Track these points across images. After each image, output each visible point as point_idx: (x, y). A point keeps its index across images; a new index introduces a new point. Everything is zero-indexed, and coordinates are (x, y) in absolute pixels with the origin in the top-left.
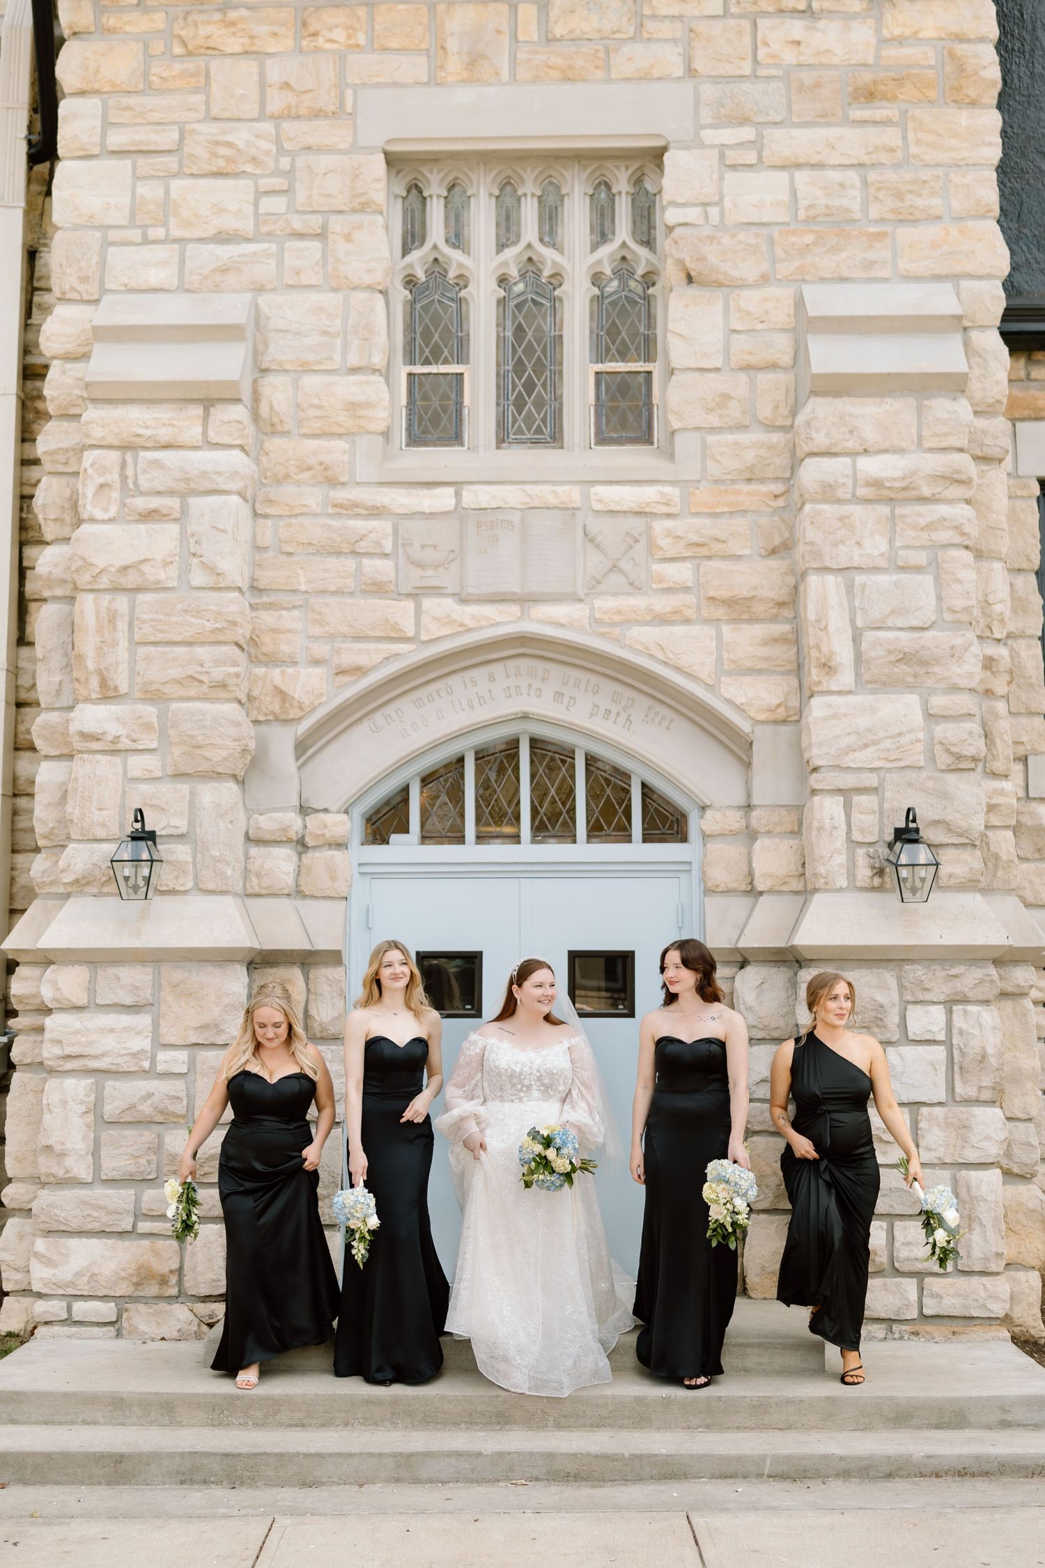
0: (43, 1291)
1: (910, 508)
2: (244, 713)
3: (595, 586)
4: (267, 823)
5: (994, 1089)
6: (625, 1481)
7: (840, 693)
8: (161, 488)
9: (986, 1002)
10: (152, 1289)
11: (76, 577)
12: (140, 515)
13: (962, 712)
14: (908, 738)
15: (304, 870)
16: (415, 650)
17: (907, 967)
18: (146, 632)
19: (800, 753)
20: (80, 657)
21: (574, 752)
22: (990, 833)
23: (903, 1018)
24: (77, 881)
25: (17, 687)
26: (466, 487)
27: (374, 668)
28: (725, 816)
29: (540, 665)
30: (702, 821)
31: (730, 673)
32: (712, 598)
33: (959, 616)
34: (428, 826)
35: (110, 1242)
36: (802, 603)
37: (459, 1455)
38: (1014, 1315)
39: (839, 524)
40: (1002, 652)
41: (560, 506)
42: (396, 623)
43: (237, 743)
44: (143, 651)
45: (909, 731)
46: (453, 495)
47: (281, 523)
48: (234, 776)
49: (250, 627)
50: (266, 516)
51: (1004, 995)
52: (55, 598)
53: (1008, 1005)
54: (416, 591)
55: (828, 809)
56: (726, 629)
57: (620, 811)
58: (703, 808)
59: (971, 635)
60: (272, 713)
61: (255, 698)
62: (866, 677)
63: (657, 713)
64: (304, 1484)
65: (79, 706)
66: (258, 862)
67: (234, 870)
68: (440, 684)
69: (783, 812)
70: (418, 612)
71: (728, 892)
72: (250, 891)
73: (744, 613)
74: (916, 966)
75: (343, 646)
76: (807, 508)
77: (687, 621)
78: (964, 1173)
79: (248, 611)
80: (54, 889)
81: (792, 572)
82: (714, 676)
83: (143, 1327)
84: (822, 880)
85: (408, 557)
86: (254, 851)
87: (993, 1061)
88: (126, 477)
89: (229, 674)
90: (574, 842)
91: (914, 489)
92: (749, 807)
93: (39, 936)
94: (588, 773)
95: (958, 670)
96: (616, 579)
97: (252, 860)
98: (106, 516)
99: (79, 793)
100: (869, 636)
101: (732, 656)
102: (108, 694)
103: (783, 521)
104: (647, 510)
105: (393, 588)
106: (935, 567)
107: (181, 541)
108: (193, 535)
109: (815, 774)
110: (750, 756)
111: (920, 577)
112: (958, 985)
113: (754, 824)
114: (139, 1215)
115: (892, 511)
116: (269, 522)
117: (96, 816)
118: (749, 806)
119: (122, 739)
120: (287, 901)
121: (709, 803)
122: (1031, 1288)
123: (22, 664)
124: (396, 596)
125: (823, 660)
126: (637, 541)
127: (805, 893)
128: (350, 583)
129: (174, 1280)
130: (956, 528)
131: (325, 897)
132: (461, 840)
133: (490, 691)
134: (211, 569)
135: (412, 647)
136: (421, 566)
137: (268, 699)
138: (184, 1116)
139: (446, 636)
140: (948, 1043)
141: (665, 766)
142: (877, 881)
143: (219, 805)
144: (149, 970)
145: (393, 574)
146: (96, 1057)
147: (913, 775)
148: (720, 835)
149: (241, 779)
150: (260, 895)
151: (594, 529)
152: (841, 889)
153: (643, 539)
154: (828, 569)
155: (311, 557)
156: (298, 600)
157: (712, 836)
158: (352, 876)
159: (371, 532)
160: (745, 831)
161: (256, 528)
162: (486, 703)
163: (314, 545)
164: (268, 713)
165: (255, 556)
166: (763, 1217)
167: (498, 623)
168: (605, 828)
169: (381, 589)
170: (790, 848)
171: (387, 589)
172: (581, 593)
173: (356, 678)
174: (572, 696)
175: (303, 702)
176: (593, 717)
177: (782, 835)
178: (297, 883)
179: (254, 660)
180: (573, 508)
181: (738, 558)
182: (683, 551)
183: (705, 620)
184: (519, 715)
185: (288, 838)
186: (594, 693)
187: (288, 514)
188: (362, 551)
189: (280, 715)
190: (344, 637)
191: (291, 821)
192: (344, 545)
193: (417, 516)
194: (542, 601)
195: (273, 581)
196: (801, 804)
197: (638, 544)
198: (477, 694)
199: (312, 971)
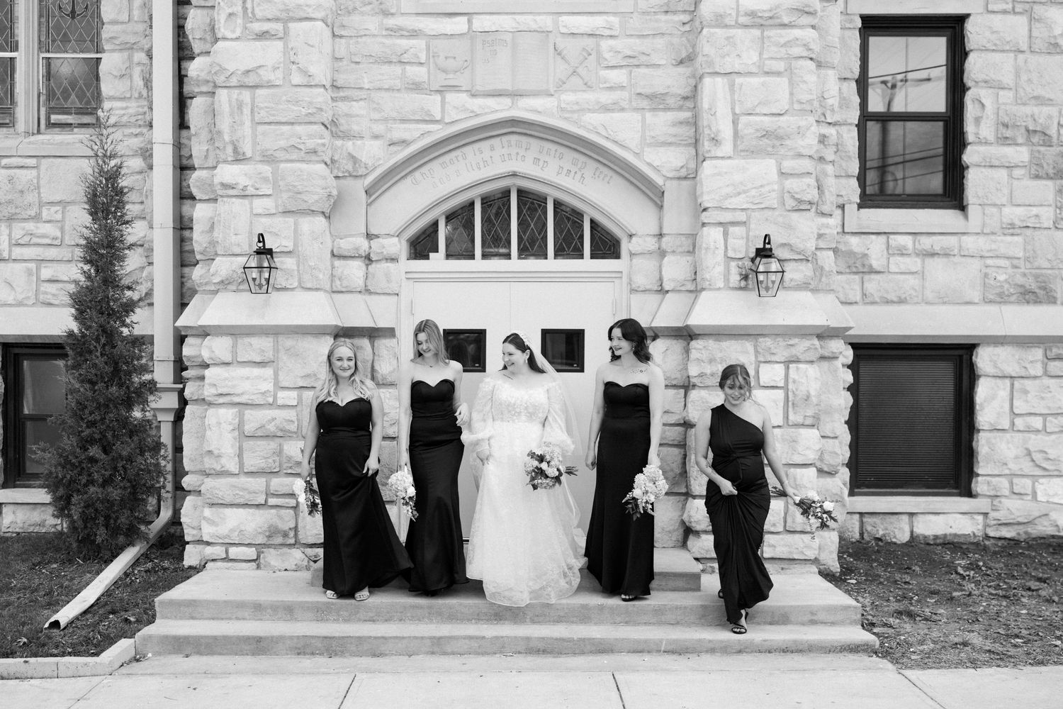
0: (210, 541)
1: (774, 31)
2: (329, 171)
3: (561, 83)
4: (345, 245)
5: (814, 417)
6: (575, 654)
7: (722, 158)
8: (270, 17)
9: (812, 362)
10: (279, 540)
11: (215, 78)
12: (256, 35)
13: (803, 171)
14: (767, 188)
15: (370, 276)
16: (441, 129)
17: (761, 340)
18: (262, 115)
19: (695, 198)
20: (219, 132)
21: (546, 199)
22: (818, 253)
23: (757, 372)
24: (222, 282)
25: (180, 156)
26: (475, 16)
27: (414, 141)
28: (645, 241)
29: (524, 139)
30: (630, 244)
31: (650, 145)
32: (639, 94)
33: (805, 106)
34: (451, 248)
35: (252, 511)
36: (699, 97)
37: (471, 638)
38: (821, 559)
39: (726, 42)
40: (832, 131)
41: (538, 30)
42: (429, 110)
43: (324, 191)
44: (261, 128)
45: (768, 184)
46: (466, 22)
47: (351, 42)
48: (323, 213)
49: (331, 113)
50: (341, 37)
51: (823, 358)
52: (202, 93)
53: (825, 364)
54: (442, 89)
55: (712, 236)
56: (648, 115)
57: (576, 238)
58: (631, 236)
59: (812, 119)
60: (347, 171)
61: (336, 161)
62: (740, 147)
63: (601, 172)
64: (374, 655)
65: (220, 165)
66: (340, 270)
67: (324, 275)
68: (458, 152)
69: (683, 239)
70: (443, 102)
71: (645, 291)
72: (335, 289)
73: (660, 104)
74: (767, 339)
75: (393, 126)
76: (705, 31)
77: (623, 110)
78: (792, 470)
79: (330, 102)
80: (208, 288)
81: (694, 76)
82: (639, 147)
83: (273, 563)
84: (708, 283)
85: (436, 65)
86: (337, 263)
87: (814, 400)
88: (247, 8)
89: (318, 144)
90: (546, 258)
91: (778, 18)
93: (199, 318)
94: (555, 212)
95: (801, 143)
96: (574, 79)
97: (336, 269)
98: (234, 36)
99: (222, 224)
100: (743, 119)
101: (652, 134)
102: (239, 158)
103: (688, 40)
104: (597, 33)
105: (426, 86)
106: (790, 71)
107: (284, 55)
108: (292, 49)
109: (704, 213)
110: (662, 202)
111: (779, 79)
112: (794, 351)
113: (664, 246)
114: (269, 494)
115: (762, 33)
116: (343, 41)
117: (233, 239)
118: (661, 234)
119: (248, 188)
120: (359, 296)
121: (634, 233)
122: (832, 542)
123: (183, 141)
124: (428, 92)
125: (713, 136)
126: (590, 54)
127: (696, 292)
128: (398, 83)
129: (292, 534)
130: (805, 45)
131: (384, 294)
132: (472, 257)
133: (491, 157)
134: (305, 72)
135: (440, 127)
136: (445, 71)
137: (344, 162)
138: (296, 433)
139: (461, 119)
140: (785, 388)
141: (607, 209)
142: (743, 283)
143: (313, 232)
144: (271, 339)
145: (426, 77)
146: (238, 395)
147: (769, 213)
148: (641, 254)
149: (327, 215)
150: (342, 292)
151: (560, 46)
152: (719, 289)
153: (594, 54)
154: (717, 73)
155: (371, 65)
156: (363, 94)
157: (636, 254)
158: (401, 280)
159: (411, 48)
160: (658, 251)
161: (334, 44)
162: (488, 165)
163: (373, 57)
164: (345, 171)
165: (334, 65)
166: (663, 497)
167: (497, 110)
168: (567, 249)
169: (418, 87)
170: (687, 262)
171: (423, 87)
172: (552, 90)
173: (402, 148)
174: (545, 161)
175: (367, 164)
176: (559, 175)
177: (681, 254)
178: (366, 284)
179: (335, 136)
180: (547, 31)
181: (657, 66)
182: (620, 61)
183: (634, 109)
184: (510, 174)
185: (359, 255)
186: (560, 159)
187: (356, 35)
188: (405, 61)
189: (352, 173)
190: (394, 120)
191: (361, 244)
192: (393, 57)
193: (442, 37)
194: (526, 95)
195: (347, 81)
196: (695, 233)
197: (590, 56)
198: (482, 159)
199: (376, 341)
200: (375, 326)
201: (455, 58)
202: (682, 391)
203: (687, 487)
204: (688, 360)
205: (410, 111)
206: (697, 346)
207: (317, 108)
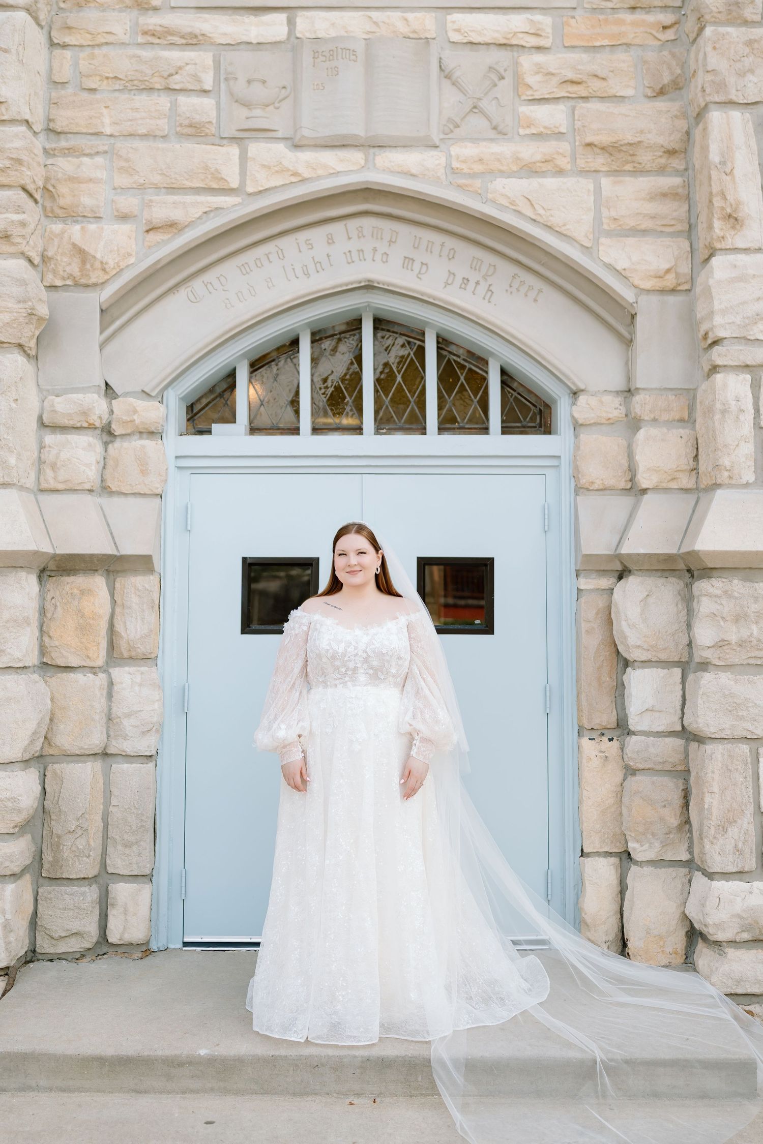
2: (35, 274)
4: (64, 406)
7: (746, 251)
15: (110, 462)
16: (239, 204)
19: (696, 323)
21: (423, 334)
26: (300, 13)
27: (191, 224)
28: (601, 402)
29: (387, 226)
30: (574, 408)
31: (609, 234)
32: (589, 145)
34: (259, 415)
36: (697, 149)
39: (747, 50)
41: (412, 35)
42: (217, 170)
43: (21, 305)
46: (285, 22)
47: (82, 55)
48: (20, 346)
49: (44, 175)
50: (65, 46)
54: (242, 135)
55: (732, 388)
56: (605, 182)
57: (476, 401)
58: (575, 394)
60: (70, 276)
61: (50, 259)
63: (523, 283)
66: (54, 451)
67: (23, 461)
68: (270, 247)
69: (671, 397)
70: (244, 158)
71: (603, 490)
72: (44, 485)
73: (627, 162)
75: (154, 198)
76: (708, 31)
77: (560, 172)
79: (40, 153)
81: (684, 115)
82: (591, 237)
84: (726, 474)
85: (231, 94)
86: (50, 439)
89: (13, 222)
90: (424, 433)
92: (629, 392)
94: (440, 357)
96: (477, 123)
97: (47, 449)
101: (613, 214)
103: (673, 55)
104: (514, 42)
105: (213, 130)
110: (632, 332)
113: (636, 410)
116: (68, 53)
120: (88, 498)
121: (583, 387)
124: (217, 141)
125: (728, 211)
126: (502, 78)
127: (699, 490)
128: (163, 125)
131: (134, 494)
132: (294, 430)
133: (328, 256)
135: (238, 200)
136: (247, 105)
137: (65, 260)
139: (276, 187)
141: (531, 343)
145: (214, 114)
148: (596, 424)
149: (33, 353)
150: (56, 491)
151: (449, 64)
152: (747, 485)
153: (509, 76)
154: (732, 103)
155: (117, 94)
156: (102, 144)
157: (586, 425)
158: (167, 469)
159: (187, 64)
160: (625, 419)
161: (52, 60)
162: (323, 270)
163: (120, 79)
164: (66, 276)
165: (50, 93)
166: (647, 870)
167: (338, 172)
168: (459, 419)
169: (199, 131)
170: (681, 437)
171: (207, 131)
172: (436, 138)
173: (170, 236)
174: (424, 262)
175: (107, 263)
176: (448, 286)
177: (669, 424)
178: (102, 477)
179: (50, 215)
180: (427, 38)
181: (620, 99)
182: (555, 90)
183: (580, 171)
184: (363, 284)
185: (90, 424)
186: (450, 259)
187: (90, 43)
188: (177, 87)
189: (80, 279)
190: (156, 188)
191: (94, 405)
192: (155, 79)
193: (242, 47)
194: (390, 147)
195: (72, 121)
196: (691, 387)
197: (502, 81)
198: (313, 258)
199: (118, 580)
200: (115, 553)
202: (677, 672)
203: (690, 850)
204: (688, 614)
205: (185, 172)
206: (711, 590)
207: (12, 159)
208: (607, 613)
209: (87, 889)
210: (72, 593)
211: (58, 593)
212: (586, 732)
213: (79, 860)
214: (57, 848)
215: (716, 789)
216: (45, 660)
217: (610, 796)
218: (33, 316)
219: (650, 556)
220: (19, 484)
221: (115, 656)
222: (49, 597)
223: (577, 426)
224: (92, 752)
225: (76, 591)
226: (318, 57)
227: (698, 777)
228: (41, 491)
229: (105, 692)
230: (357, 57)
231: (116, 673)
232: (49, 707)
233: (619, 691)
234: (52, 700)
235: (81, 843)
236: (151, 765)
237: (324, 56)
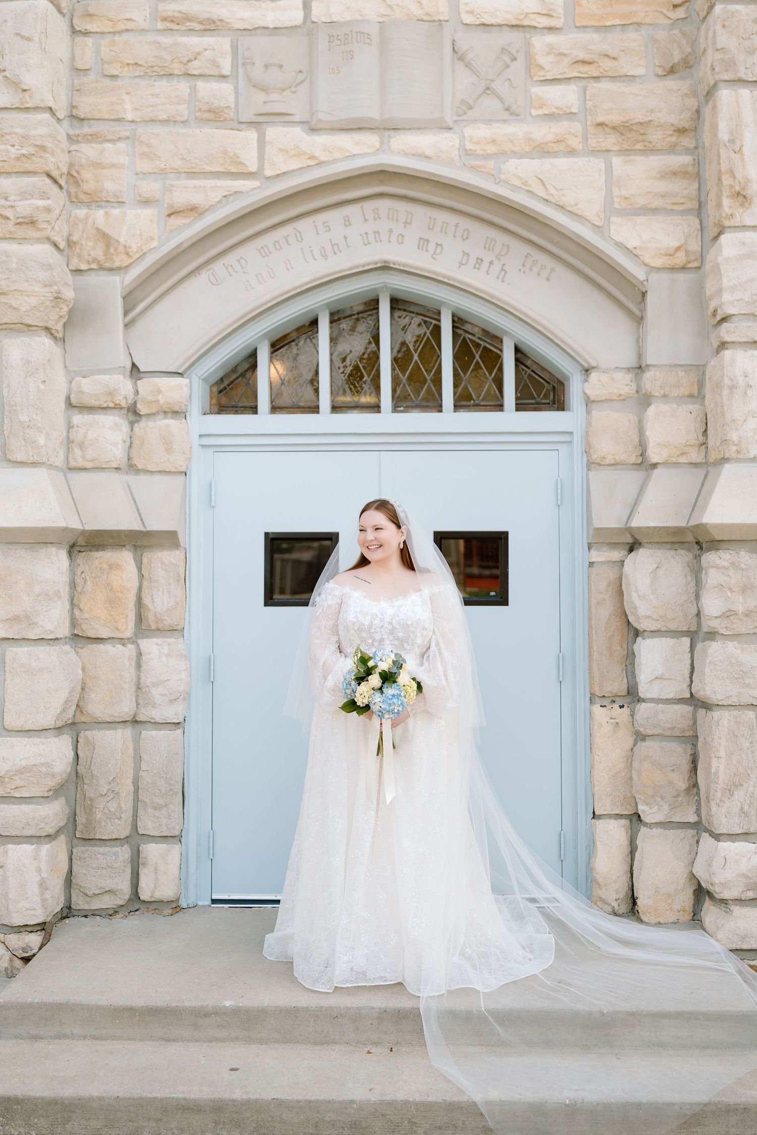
2: (61, 259)
3: (465, 108)
4: (90, 387)
7: (754, 228)
15: (136, 442)
16: (258, 187)
19: (706, 300)
21: (439, 313)
27: (211, 208)
28: (613, 379)
29: (402, 207)
30: (586, 384)
31: (620, 213)
32: (600, 124)
34: (280, 394)
36: (707, 127)
39: (756, 28)
41: (425, 18)
42: (235, 154)
43: (48, 289)
46: (301, 6)
47: (103, 42)
48: (47, 329)
49: (65, 159)
50: (86, 33)
54: (260, 119)
55: (740, 365)
56: (616, 161)
57: (491, 378)
58: (587, 371)
60: (95, 260)
61: (75, 243)
63: (535, 263)
66: (82, 431)
67: (51, 439)
68: (289, 229)
69: (681, 373)
70: (262, 142)
71: (615, 465)
72: (73, 464)
73: (637, 142)
75: (176, 182)
76: (718, 9)
77: (572, 152)
79: (64, 140)
81: (694, 93)
82: (602, 216)
84: (729, 450)
85: (249, 79)
86: (78, 418)
89: (38, 209)
90: (441, 410)
92: (640, 369)
94: (455, 335)
96: (489, 104)
97: (75, 429)
101: (624, 193)
103: (684, 34)
104: (526, 23)
105: (232, 115)
110: (643, 310)
113: (647, 387)
116: (89, 41)
118: (640, 367)
120: (115, 476)
121: (594, 364)
124: (236, 126)
125: (737, 188)
126: (514, 59)
127: (708, 464)
128: (183, 110)
131: (160, 472)
132: (315, 409)
133: (345, 238)
134: (15, 85)
135: (257, 183)
136: (265, 89)
137: (90, 244)
139: (293, 171)
141: (544, 322)
143: (28, 362)
145: (232, 99)
148: (607, 400)
149: (60, 335)
150: (85, 469)
151: (463, 46)
152: (754, 459)
153: (521, 57)
154: (741, 81)
155: (137, 80)
156: (124, 130)
157: (597, 401)
158: (191, 448)
159: (206, 50)
160: (636, 395)
161: (75, 47)
162: (340, 251)
163: (141, 66)
164: (91, 260)
165: (73, 80)
166: (656, 831)
167: (354, 155)
168: (474, 397)
169: (218, 116)
170: (691, 413)
171: (226, 116)
172: (449, 120)
173: (191, 220)
174: (439, 243)
175: (130, 247)
176: (462, 266)
177: (679, 399)
178: (129, 455)
179: (75, 200)
180: (440, 21)
181: (631, 78)
182: (567, 70)
183: (592, 151)
184: (379, 265)
185: (116, 405)
186: (464, 240)
187: (111, 30)
188: (196, 73)
189: (104, 263)
190: (177, 173)
191: (120, 386)
192: (175, 65)
193: (259, 32)
194: (404, 129)
195: (95, 108)
196: (701, 363)
197: (515, 62)
198: (330, 240)
199: (145, 554)
200: (142, 529)
201: (281, 66)
202: (686, 641)
203: (698, 812)
204: (696, 585)
205: (205, 157)
206: (719, 562)
207: (36, 146)
208: (618, 584)
209: (118, 849)
210: (101, 568)
211: (87, 568)
212: (597, 700)
213: (111, 822)
214: (90, 810)
215: (722, 754)
216: (76, 632)
217: (620, 761)
218: (59, 300)
219: (659, 529)
220: (49, 463)
221: (143, 628)
222: (79, 571)
223: (589, 402)
224: (123, 720)
225: (105, 566)
226: (334, 41)
227: (705, 743)
228: (70, 469)
229: (133, 663)
230: (371, 40)
231: (145, 644)
232: (81, 677)
233: (630, 659)
234: (83, 669)
235: (113, 806)
236: (179, 732)
237: (339, 40)
